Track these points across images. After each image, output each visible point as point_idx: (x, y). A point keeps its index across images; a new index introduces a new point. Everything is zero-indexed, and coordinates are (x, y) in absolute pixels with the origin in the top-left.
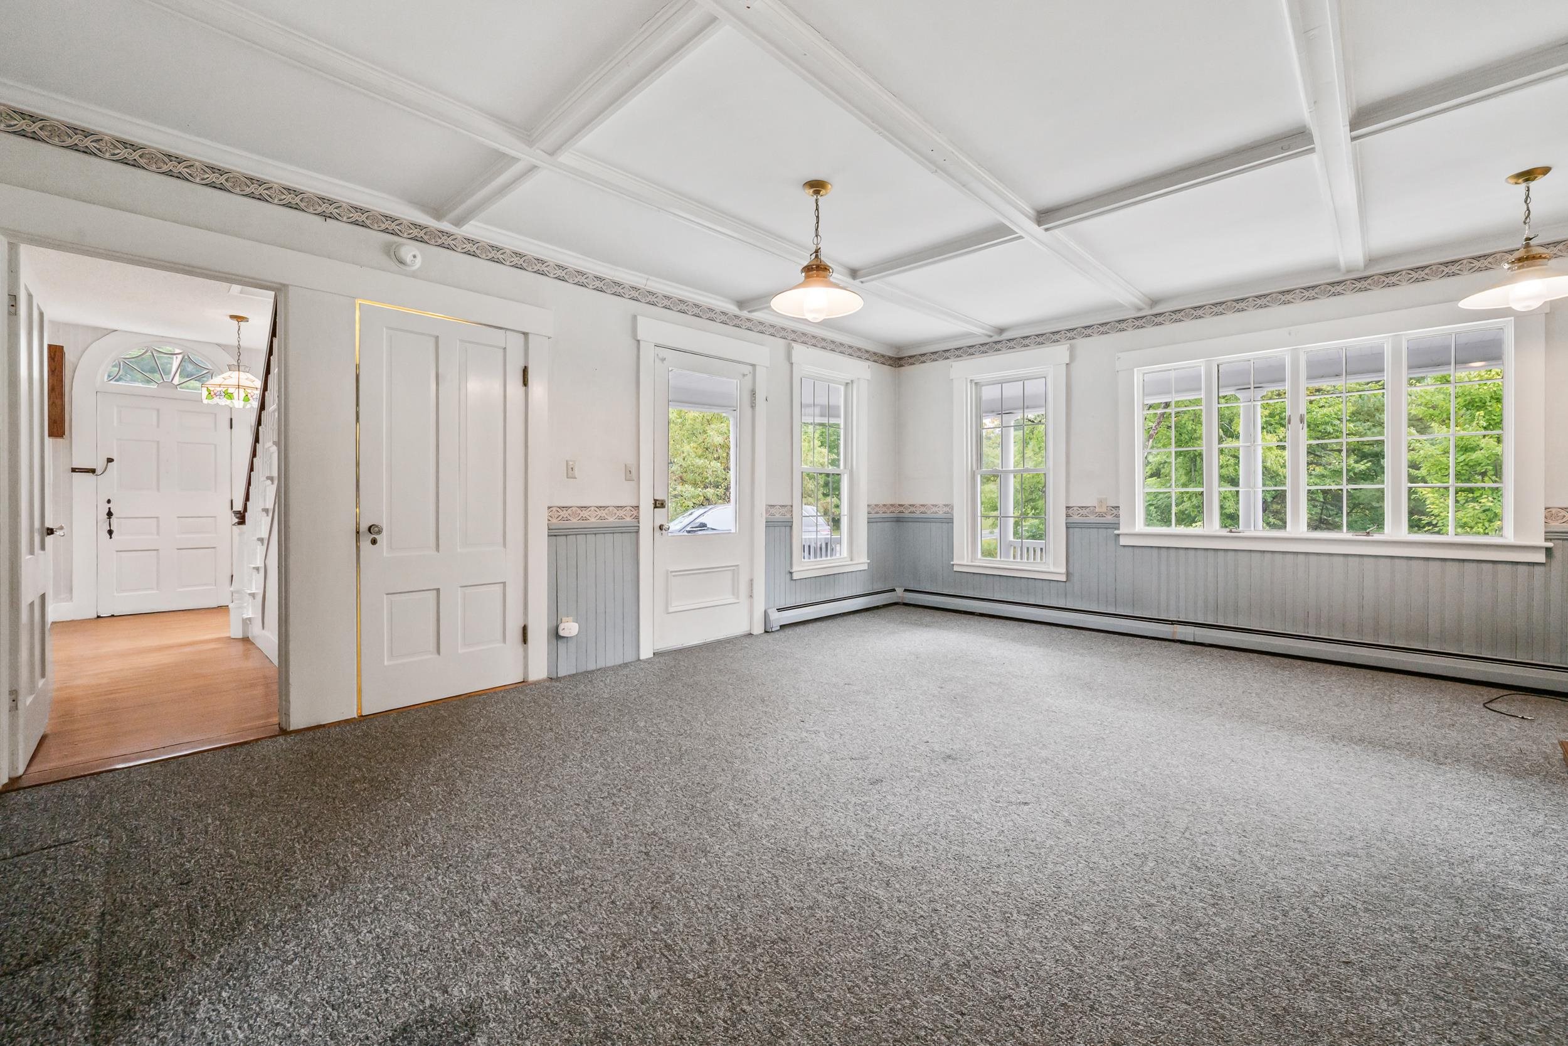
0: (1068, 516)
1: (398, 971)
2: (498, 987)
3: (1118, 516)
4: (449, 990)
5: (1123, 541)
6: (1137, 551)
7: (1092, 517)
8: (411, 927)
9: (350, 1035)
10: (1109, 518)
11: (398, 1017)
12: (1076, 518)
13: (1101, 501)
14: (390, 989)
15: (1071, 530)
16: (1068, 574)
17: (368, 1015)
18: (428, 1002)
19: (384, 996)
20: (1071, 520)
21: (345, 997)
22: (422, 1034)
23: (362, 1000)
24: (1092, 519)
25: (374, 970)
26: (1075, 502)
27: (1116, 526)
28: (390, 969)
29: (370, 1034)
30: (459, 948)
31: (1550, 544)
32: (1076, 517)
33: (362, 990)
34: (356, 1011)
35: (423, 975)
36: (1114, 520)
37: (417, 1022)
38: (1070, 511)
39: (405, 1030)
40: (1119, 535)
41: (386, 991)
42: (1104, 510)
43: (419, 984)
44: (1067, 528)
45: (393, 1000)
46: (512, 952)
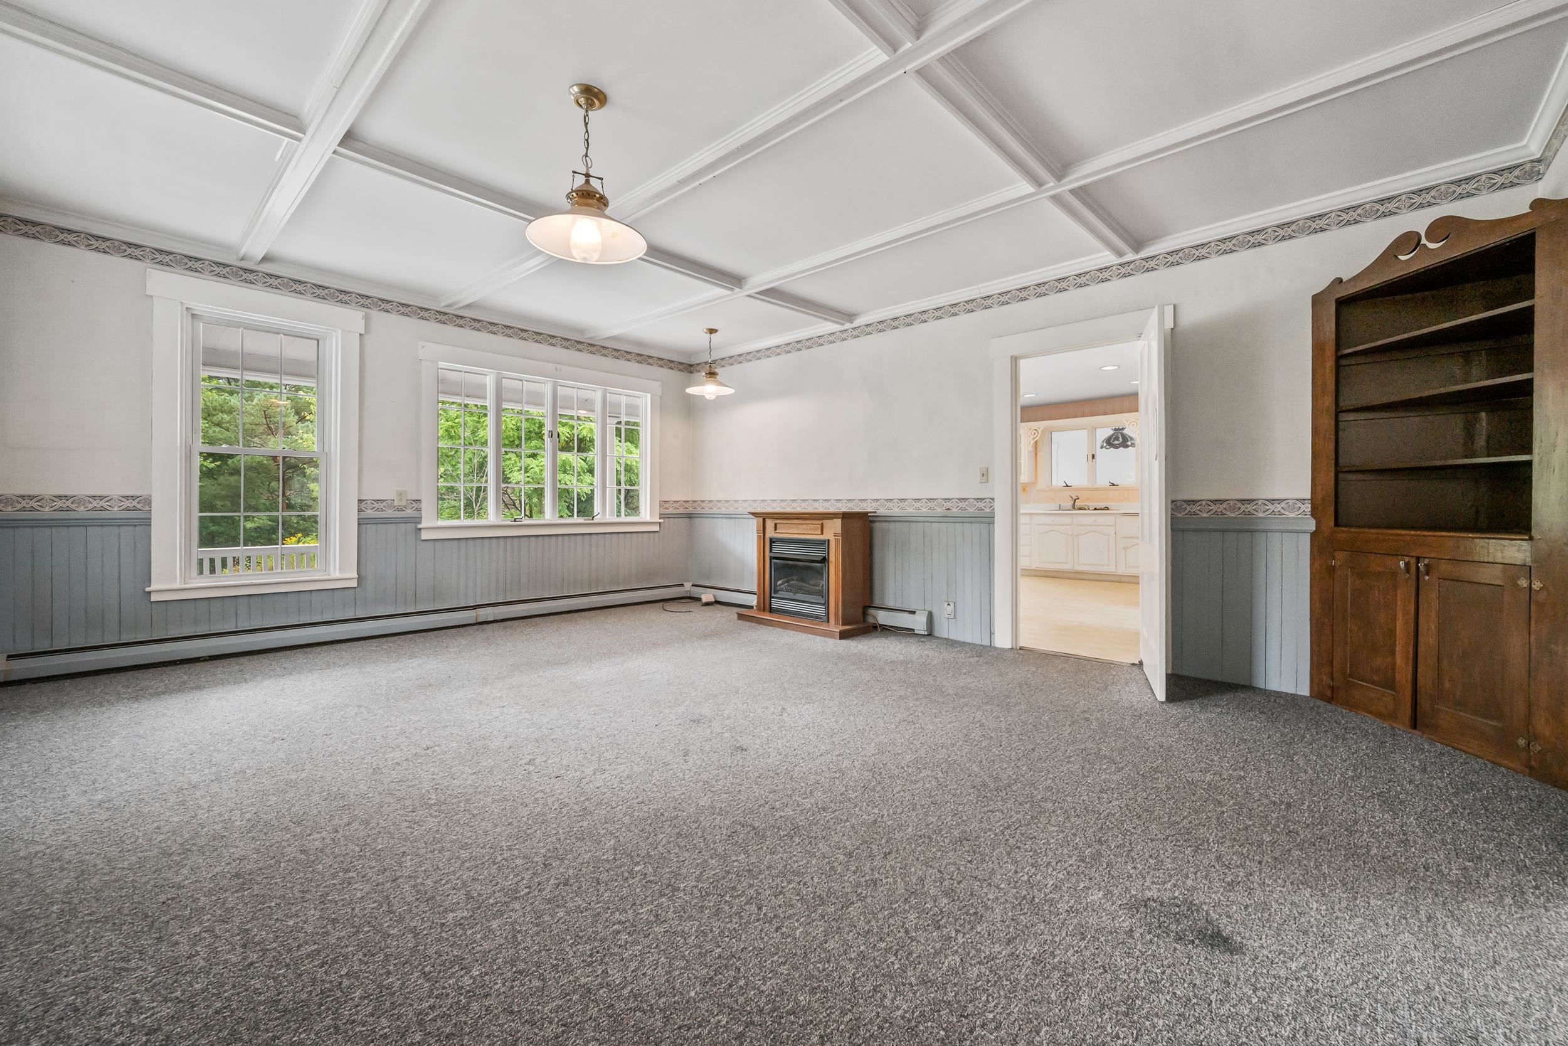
0: (360, 510)
1: (1139, 977)
2: (1102, 901)
3: (419, 510)
4: (1127, 929)
5: (425, 535)
6: (438, 544)
7: (390, 511)
8: (1085, 997)
9: (1215, 972)
10: (409, 512)
11: (1175, 949)
12: (369, 513)
13: (400, 494)
14: (1159, 971)
15: (364, 527)
16: (360, 579)
17: (1191, 971)
18: (1148, 937)
19: (1168, 972)
20: (363, 515)
21: (1195, 1001)
22: (1173, 927)
23: (1186, 985)
24: (390, 513)
25: (1153, 996)
26: (369, 495)
27: (419, 520)
28: (1142, 984)
29: (1202, 959)
30: (1083, 944)
31: (662, 521)
32: (369, 511)
33: (1178, 992)
34: (1198, 982)
35: (1129, 955)
36: (415, 514)
37: (1168, 935)
38: (363, 505)
39: (1180, 939)
40: (420, 529)
41: (1163, 973)
42: (404, 503)
43: (1138, 953)
44: (359, 524)
45: (1166, 963)
46: (1063, 906)
